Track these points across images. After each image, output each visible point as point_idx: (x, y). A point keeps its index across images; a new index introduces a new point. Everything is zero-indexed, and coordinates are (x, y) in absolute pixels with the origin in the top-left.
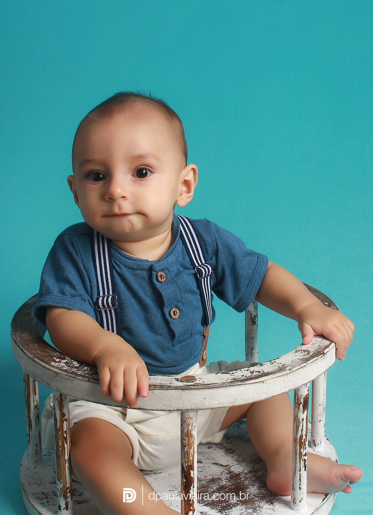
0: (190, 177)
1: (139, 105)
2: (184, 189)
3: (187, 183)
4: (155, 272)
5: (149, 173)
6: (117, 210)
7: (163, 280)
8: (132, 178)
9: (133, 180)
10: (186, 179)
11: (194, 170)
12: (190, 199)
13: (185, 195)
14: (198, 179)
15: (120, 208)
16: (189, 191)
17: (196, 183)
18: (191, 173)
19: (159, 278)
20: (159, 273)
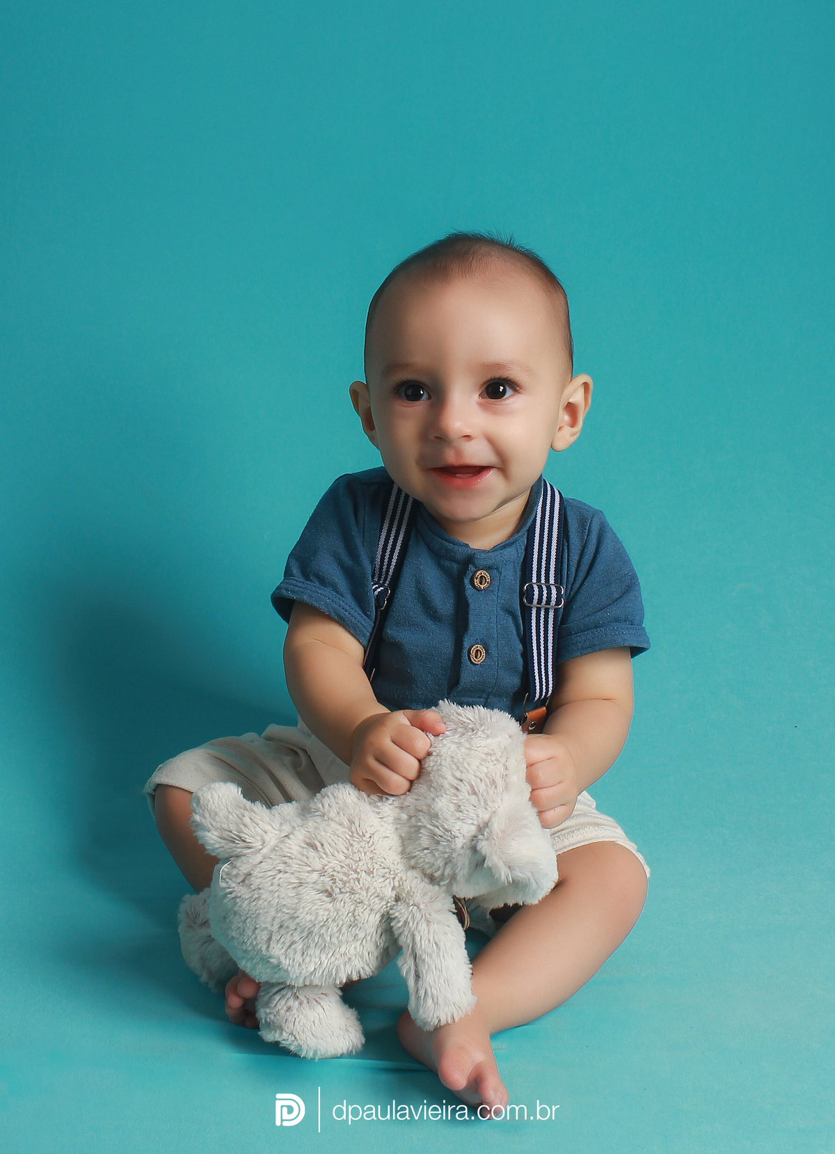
0: (578, 397)
1: (497, 263)
2: (567, 418)
3: (571, 408)
4: (475, 567)
5: (509, 392)
6: (450, 458)
7: (482, 587)
8: (481, 400)
9: (480, 405)
10: (571, 400)
11: (586, 385)
12: (573, 439)
13: (567, 430)
14: (592, 402)
15: (459, 453)
16: (573, 423)
17: (587, 409)
18: (581, 391)
19: (477, 582)
20: (479, 572)
